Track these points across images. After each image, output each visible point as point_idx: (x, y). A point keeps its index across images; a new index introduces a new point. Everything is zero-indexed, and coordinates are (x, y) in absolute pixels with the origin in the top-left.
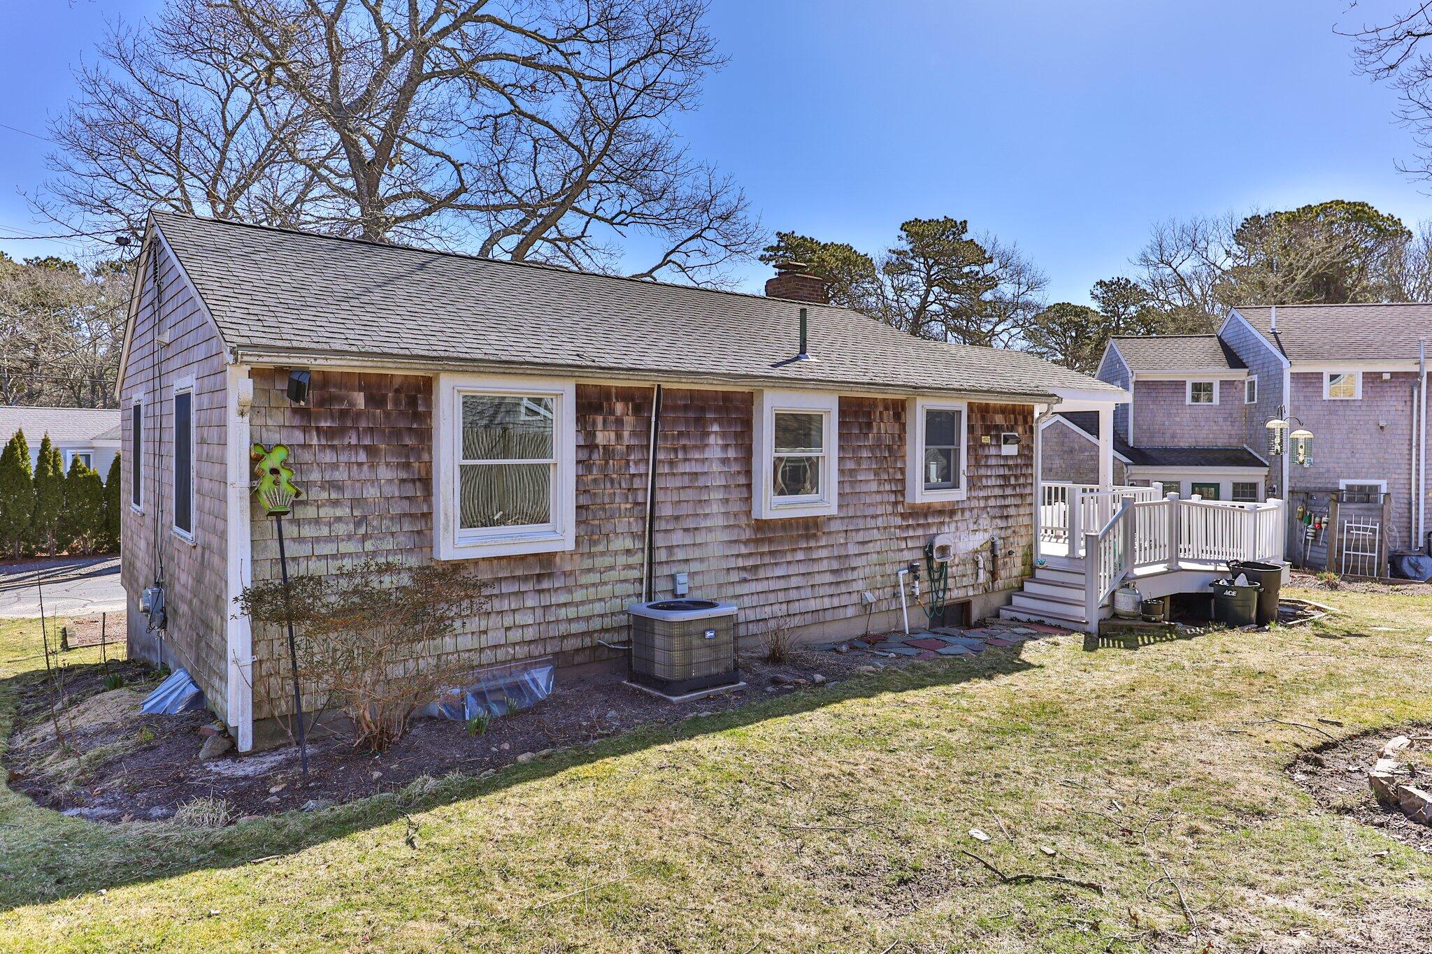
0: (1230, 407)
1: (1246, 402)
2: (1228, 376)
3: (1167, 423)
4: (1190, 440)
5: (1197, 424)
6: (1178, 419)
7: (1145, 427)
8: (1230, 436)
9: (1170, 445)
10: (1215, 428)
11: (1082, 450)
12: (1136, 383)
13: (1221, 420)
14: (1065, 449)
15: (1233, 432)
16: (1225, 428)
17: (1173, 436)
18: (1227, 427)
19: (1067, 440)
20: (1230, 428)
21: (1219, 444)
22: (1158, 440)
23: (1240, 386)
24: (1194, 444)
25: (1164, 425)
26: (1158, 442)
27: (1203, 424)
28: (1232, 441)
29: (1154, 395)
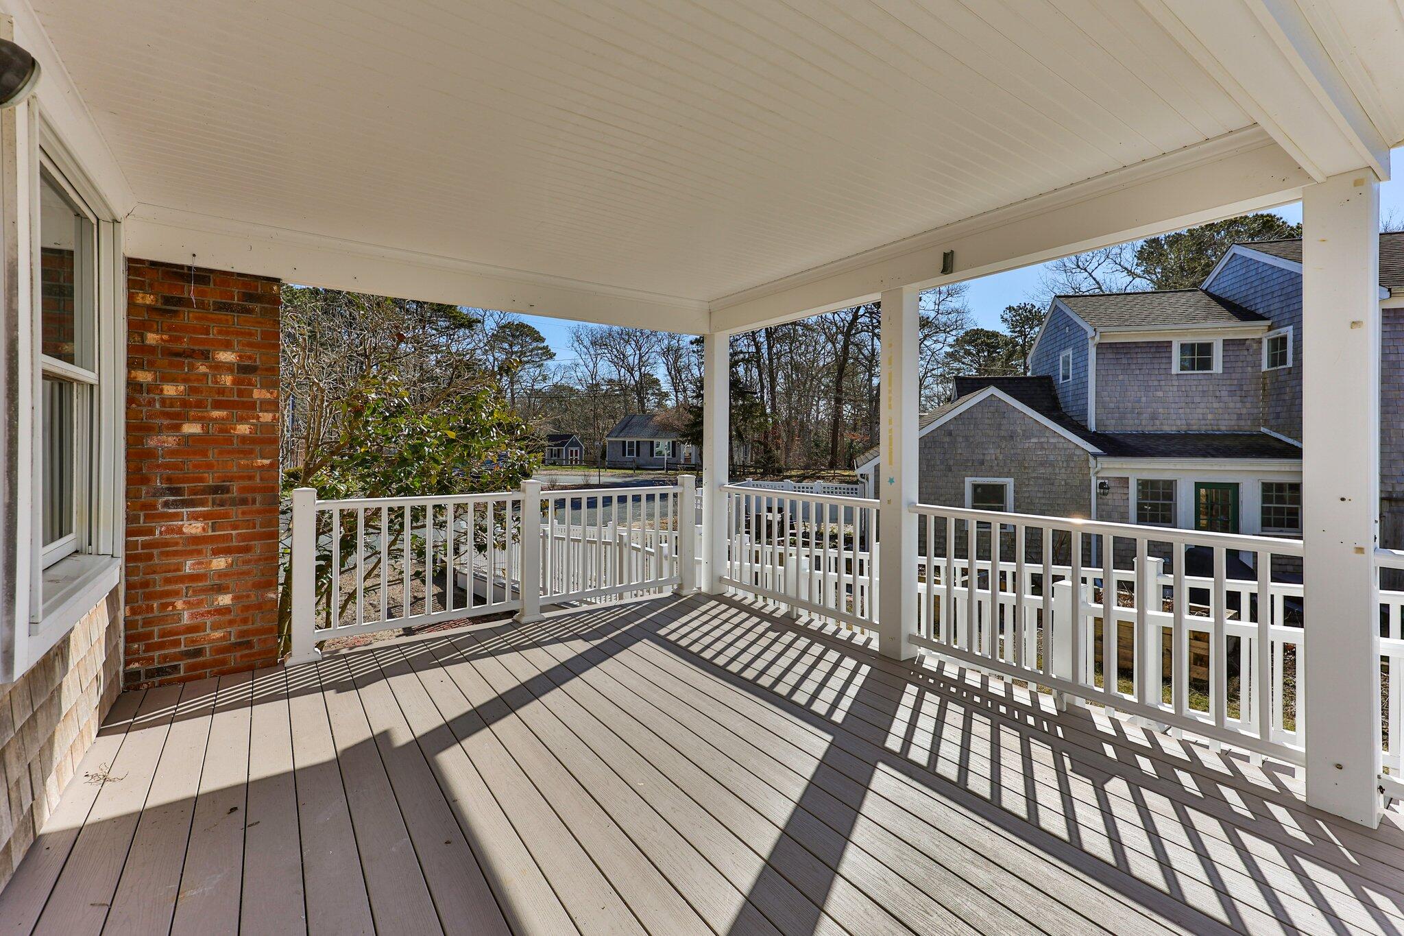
0: (1238, 376)
1: (1265, 368)
2: (1236, 333)
3: (1144, 399)
4: (1179, 422)
5: (1189, 400)
6: (1160, 394)
7: (1112, 405)
8: (1240, 417)
9: (1149, 429)
10: (1215, 405)
11: (1027, 435)
12: (1100, 346)
13: (1224, 393)
14: (1003, 433)
15: (1244, 411)
16: (1231, 405)
17: (1154, 417)
18: (1234, 404)
19: (1005, 422)
20: (1239, 405)
21: (1223, 428)
22: (1131, 422)
23: (1255, 346)
24: (1184, 428)
25: (1139, 401)
26: (1131, 425)
27: (1197, 400)
28: (1242, 423)
29: (1124, 361)
